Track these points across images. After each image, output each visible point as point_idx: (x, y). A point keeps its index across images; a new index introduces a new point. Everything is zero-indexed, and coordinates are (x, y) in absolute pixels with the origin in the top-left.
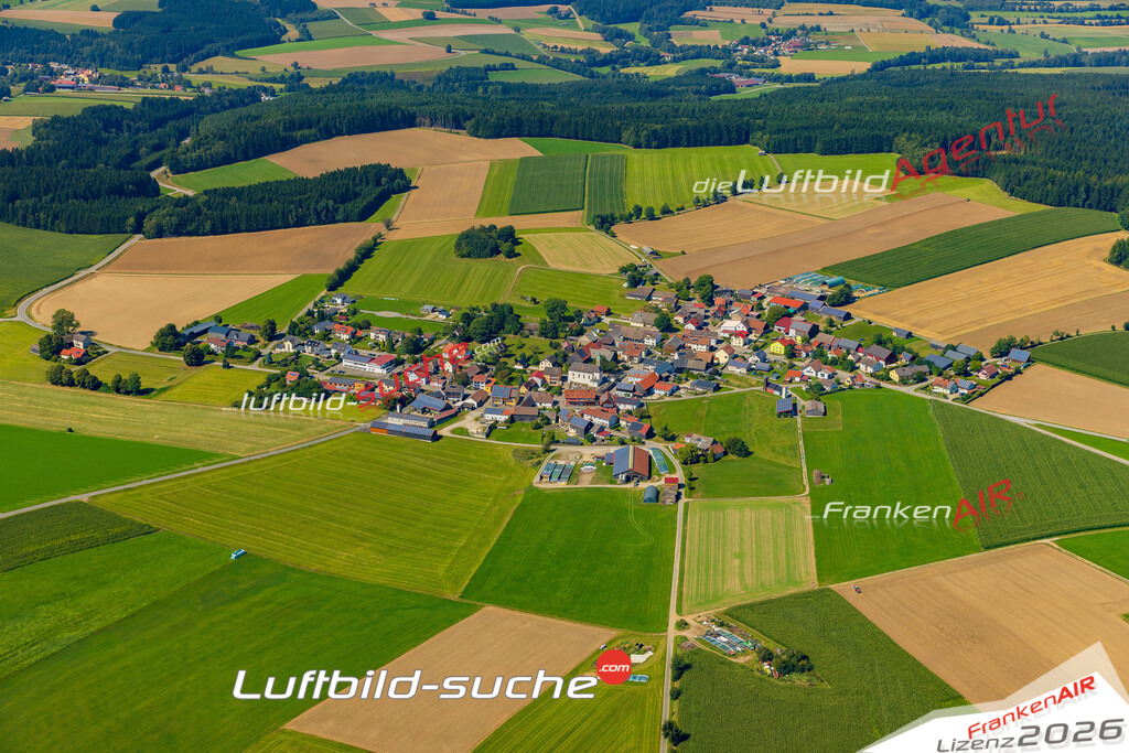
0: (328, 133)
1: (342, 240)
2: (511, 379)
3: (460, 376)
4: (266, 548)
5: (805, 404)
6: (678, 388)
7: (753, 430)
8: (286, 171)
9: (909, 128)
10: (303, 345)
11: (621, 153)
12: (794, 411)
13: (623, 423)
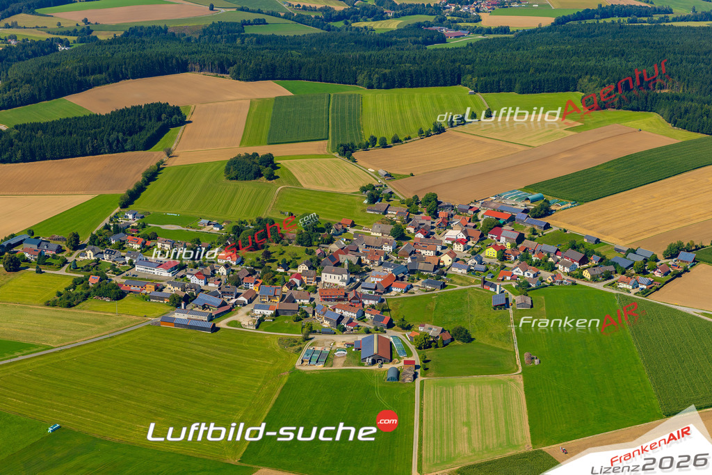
0: (116, 77)
1: (132, 166)
2: (275, 280)
3: (233, 278)
4: (77, 422)
5: (516, 298)
6: (412, 287)
7: (474, 320)
8: (82, 109)
9: (590, 72)
10: (102, 253)
11: (357, 93)
12: (506, 305)
13: (368, 316)
